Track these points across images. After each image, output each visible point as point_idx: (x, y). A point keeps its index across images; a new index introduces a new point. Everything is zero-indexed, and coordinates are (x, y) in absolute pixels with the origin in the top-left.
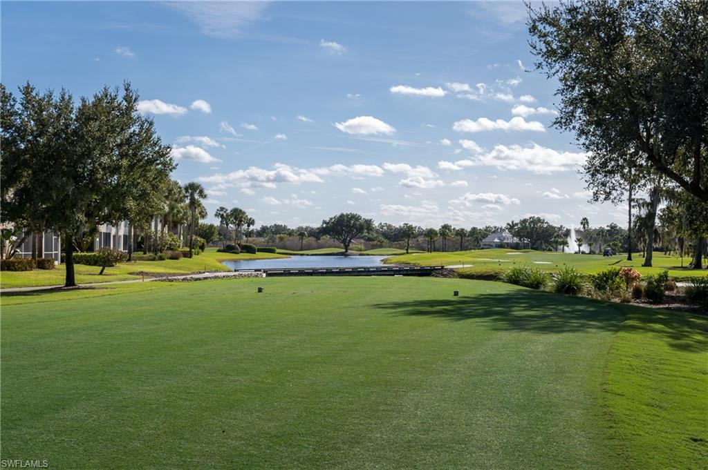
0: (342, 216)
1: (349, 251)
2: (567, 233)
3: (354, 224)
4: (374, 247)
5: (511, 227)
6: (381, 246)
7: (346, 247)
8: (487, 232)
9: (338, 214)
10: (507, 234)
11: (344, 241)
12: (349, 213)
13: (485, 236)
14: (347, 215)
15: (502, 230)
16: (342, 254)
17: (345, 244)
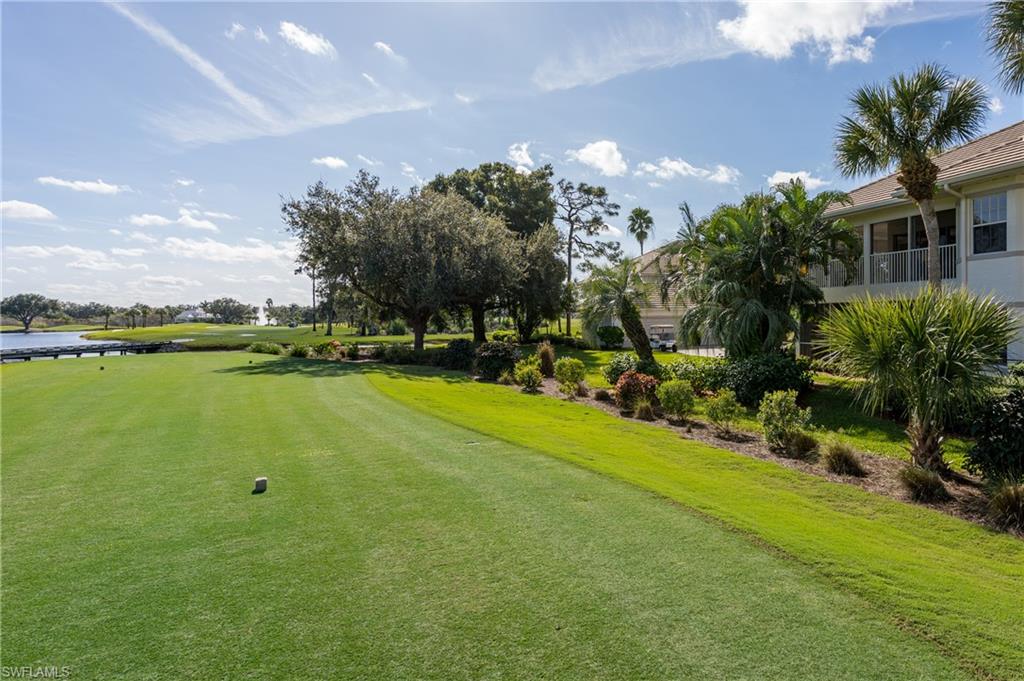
0: (20, 296)
1: (30, 329)
2: (255, 310)
3: (36, 304)
4: (57, 324)
5: (204, 306)
6: (67, 323)
7: (27, 325)
8: (180, 310)
9: (15, 295)
10: (200, 311)
11: (24, 320)
12: (28, 293)
13: (178, 313)
14: (27, 296)
15: (195, 308)
16: (21, 331)
17: (25, 323)
